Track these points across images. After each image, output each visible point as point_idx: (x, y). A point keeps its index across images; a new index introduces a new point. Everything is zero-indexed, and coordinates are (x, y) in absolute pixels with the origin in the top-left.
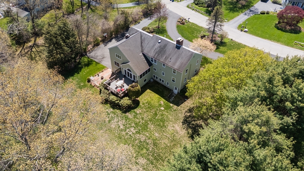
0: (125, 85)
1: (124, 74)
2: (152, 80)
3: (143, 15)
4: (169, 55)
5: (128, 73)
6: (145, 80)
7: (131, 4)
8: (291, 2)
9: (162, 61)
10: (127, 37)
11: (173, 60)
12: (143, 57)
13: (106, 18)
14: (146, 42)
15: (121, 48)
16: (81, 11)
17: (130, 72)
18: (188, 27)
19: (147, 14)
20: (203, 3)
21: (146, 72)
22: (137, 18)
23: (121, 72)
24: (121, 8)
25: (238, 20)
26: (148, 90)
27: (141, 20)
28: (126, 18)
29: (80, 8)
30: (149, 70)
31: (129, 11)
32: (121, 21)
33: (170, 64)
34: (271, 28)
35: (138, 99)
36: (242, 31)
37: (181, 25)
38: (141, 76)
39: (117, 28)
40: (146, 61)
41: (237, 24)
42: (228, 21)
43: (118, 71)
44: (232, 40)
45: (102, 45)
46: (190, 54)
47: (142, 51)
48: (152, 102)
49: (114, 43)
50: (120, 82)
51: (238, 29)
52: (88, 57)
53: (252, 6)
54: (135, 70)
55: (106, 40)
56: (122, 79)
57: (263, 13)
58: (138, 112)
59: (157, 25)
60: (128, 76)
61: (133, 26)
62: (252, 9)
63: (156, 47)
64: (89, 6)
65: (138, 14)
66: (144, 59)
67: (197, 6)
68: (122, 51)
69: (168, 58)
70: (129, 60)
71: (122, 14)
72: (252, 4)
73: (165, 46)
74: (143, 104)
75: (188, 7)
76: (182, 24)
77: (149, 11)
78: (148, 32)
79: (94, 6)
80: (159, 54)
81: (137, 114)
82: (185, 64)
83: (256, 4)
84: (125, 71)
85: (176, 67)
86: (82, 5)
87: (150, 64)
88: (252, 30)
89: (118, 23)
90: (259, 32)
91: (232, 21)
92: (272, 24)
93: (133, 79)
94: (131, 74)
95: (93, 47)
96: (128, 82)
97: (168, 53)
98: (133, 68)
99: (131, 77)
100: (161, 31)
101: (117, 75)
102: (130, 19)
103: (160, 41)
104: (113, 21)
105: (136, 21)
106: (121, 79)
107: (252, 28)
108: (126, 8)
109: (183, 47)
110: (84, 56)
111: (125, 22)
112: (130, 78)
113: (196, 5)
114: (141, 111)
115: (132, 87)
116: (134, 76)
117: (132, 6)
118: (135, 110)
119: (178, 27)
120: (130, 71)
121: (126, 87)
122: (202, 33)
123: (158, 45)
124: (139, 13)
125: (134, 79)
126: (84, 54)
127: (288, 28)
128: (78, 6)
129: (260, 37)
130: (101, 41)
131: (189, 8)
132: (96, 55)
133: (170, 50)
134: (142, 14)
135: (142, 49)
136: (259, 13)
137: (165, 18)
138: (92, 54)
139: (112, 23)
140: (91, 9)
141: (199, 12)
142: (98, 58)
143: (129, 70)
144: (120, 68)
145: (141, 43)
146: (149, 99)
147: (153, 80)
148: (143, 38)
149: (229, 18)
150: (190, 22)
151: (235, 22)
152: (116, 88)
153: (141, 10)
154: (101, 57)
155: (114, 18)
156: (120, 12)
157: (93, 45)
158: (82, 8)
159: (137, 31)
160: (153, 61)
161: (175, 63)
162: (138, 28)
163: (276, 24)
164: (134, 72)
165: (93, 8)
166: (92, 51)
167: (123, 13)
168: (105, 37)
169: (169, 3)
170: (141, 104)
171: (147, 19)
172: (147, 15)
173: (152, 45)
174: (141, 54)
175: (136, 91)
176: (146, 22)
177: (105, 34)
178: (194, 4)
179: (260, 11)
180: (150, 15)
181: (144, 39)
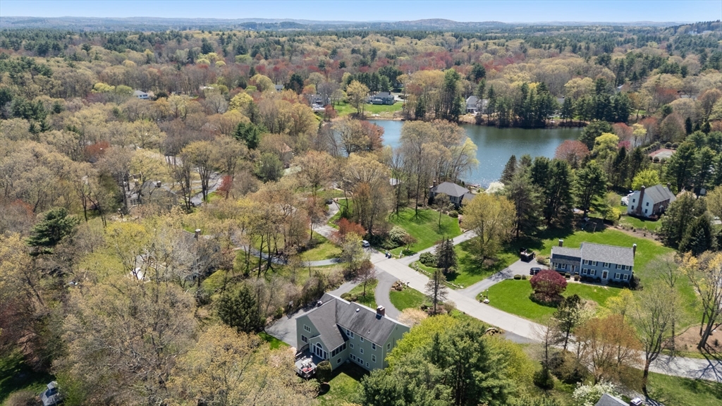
0: (312, 364)
1: (313, 352)
2: (348, 361)
3: (345, 277)
4: (368, 326)
5: (318, 349)
6: (339, 361)
7: (329, 260)
8: (556, 264)
9: (360, 333)
10: (319, 305)
11: (372, 332)
12: (337, 329)
13: (293, 281)
14: (342, 311)
15: (311, 318)
16: (257, 271)
17: (320, 348)
18: (406, 294)
19: (349, 276)
20: (432, 262)
21: (341, 348)
22: (336, 281)
23: (308, 349)
24: (313, 267)
25: (480, 286)
26: (342, 374)
27: (341, 284)
28: (320, 282)
29: (256, 267)
30: (344, 345)
31: (325, 272)
32: (313, 284)
33: (368, 338)
34: (524, 298)
35: (328, 383)
36: (481, 301)
37: (396, 291)
38: (334, 353)
39: (307, 295)
40: (340, 335)
41: (476, 293)
42: (465, 287)
43: (306, 348)
44: (464, 313)
45: (285, 318)
46: (392, 324)
47: (337, 322)
48: (346, 388)
49: (301, 313)
50: (307, 361)
51: (477, 299)
52: (266, 333)
53: (506, 267)
54: (326, 345)
55: (290, 311)
56: (310, 357)
57: (517, 278)
58: (327, 398)
59: (363, 291)
60: (318, 354)
61: (329, 293)
62: (504, 271)
63: (353, 316)
64: (269, 265)
65: (337, 276)
66: (339, 332)
67: (423, 266)
68: (312, 321)
69: (366, 330)
70: (320, 332)
71: (315, 276)
72: (505, 264)
73: (364, 315)
74: (335, 389)
75: (410, 266)
76: (398, 290)
77: (354, 271)
78: (348, 300)
79: (275, 265)
80: (356, 325)
81: (326, 400)
82: (386, 337)
83: (512, 263)
84: (315, 347)
85: (375, 341)
86: (260, 263)
87: (345, 338)
88: (495, 301)
89: (309, 288)
90: (505, 305)
91: (470, 288)
92: (526, 294)
93: (323, 358)
94: (321, 351)
95: (273, 320)
96: (316, 360)
97: (366, 324)
98: (325, 342)
99: (321, 356)
100: (367, 299)
101: (305, 352)
102: (326, 283)
103: (358, 310)
104: (303, 285)
105: (333, 286)
106: (308, 357)
107: (497, 298)
108: (321, 267)
109: (386, 316)
110: (261, 331)
111: (319, 286)
112: (319, 356)
113: (423, 263)
114: (331, 397)
115: (322, 365)
116: (325, 353)
117: (331, 263)
118: (324, 396)
119: (391, 294)
120: (320, 346)
121: (314, 366)
122: (424, 303)
123: (355, 314)
124: (339, 274)
125: (325, 357)
126: (261, 328)
127: (548, 299)
128: (254, 264)
129: (504, 311)
130: (284, 312)
131: (412, 268)
132: (277, 330)
133: (369, 320)
134: (342, 275)
135: (336, 319)
136: (513, 278)
137: (373, 282)
138: (272, 329)
139: (300, 288)
140: (272, 268)
141: (424, 274)
142: (280, 333)
143: (318, 345)
144: (308, 345)
145: (336, 312)
146: (343, 384)
147: (350, 360)
148: (338, 306)
149: (467, 284)
150: (410, 288)
151: (473, 290)
152: (302, 368)
153: (342, 270)
154: (283, 333)
155: (304, 281)
156: (313, 273)
157: (273, 317)
158: (260, 267)
159: (332, 298)
160: (348, 334)
161: (373, 336)
162: (335, 294)
163: (532, 294)
164: (325, 348)
165: (275, 267)
166: (272, 325)
167: (317, 275)
168: (290, 306)
169: (384, 260)
170: (331, 389)
171: (350, 282)
172: (350, 278)
173: (348, 314)
174: (335, 325)
175: (326, 370)
176: (348, 287)
177: (291, 303)
178: (420, 262)
179: (515, 273)
180: (355, 276)
181: (340, 307)
